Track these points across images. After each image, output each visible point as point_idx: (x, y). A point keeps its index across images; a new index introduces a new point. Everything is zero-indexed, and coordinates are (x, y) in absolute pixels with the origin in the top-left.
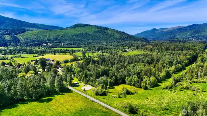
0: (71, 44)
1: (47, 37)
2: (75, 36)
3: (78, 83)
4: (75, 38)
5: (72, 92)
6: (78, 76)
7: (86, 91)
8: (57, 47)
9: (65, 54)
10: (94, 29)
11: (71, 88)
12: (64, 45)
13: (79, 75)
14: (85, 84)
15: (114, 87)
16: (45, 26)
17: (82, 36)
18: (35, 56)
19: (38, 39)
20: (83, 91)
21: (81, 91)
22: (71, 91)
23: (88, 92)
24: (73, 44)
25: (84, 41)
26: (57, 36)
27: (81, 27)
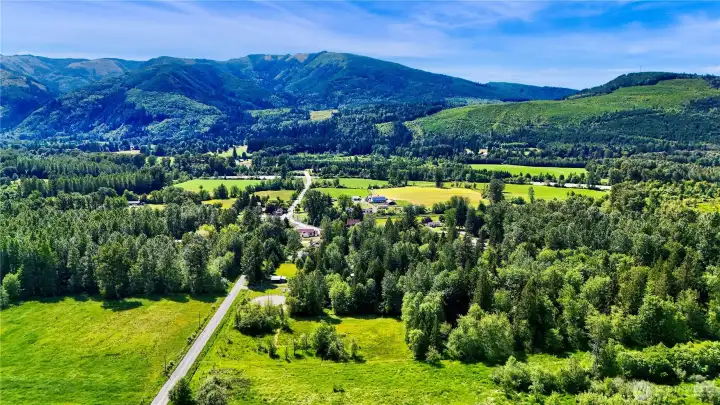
0: (562, 154)
1: (495, 127)
2: (597, 121)
4: (595, 129)
8: (499, 163)
9: (475, 186)
10: (695, 93)
12: (532, 154)
16: (522, 90)
17: (629, 124)
18: (376, 187)
19: (462, 134)
24: (570, 155)
25: (628, 142)
26: (529, 123)
27: (641, 84)
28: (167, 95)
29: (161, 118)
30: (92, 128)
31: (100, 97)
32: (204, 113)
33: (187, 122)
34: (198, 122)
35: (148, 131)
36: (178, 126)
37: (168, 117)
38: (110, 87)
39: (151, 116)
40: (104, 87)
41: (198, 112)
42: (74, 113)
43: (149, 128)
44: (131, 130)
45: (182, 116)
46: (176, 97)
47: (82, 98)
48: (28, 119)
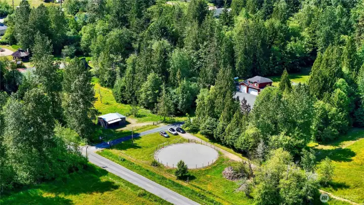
3: (123, 123)
5: (109, 186)
6: (113, 74)
7: (192, 178)
11: (92, 154)
13: (118, 69)
14: (166, 128)
15: (346, 145)
20: (173, 177)
21: (162, 181)
22: (103, 179)
23: (209, 188)
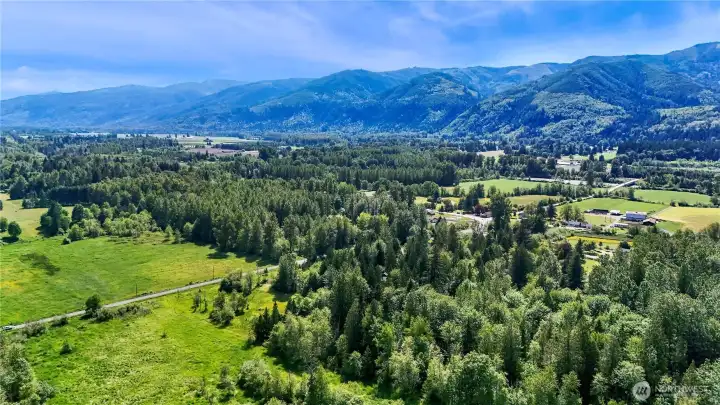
28: (572, 96)
29: (558, 118)
30: (498, 129)
31: (512, 101)
32: (604, 113)
33: (582, 124)
34: (594, 123)
35: (541, 132)
36: (571, 128)
37: (564, 118)
38: (525, 90)
39: (548, 117)
40: (518, 92)
41: (598, 113)
42: (487, 116)
43: (543, 129)
44: (528, 130)
45: (579, 118)
46: (580, 98)
47: (498, 102)
48: (454, 122)
